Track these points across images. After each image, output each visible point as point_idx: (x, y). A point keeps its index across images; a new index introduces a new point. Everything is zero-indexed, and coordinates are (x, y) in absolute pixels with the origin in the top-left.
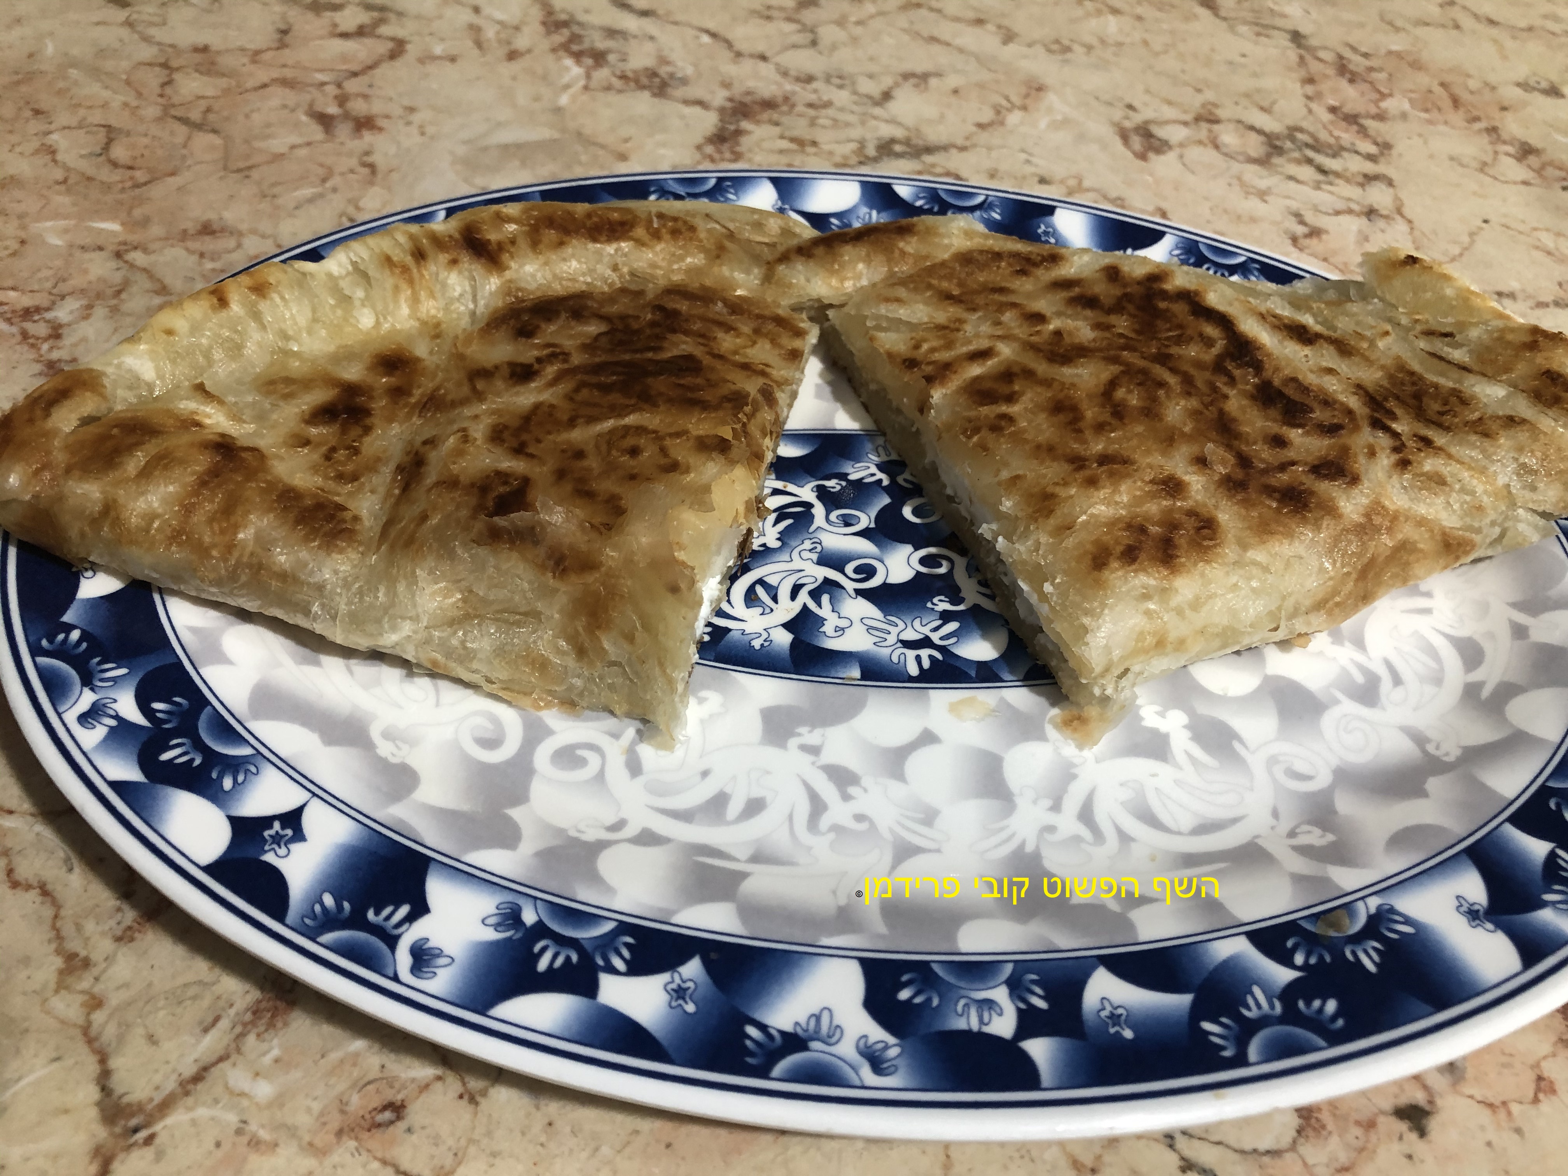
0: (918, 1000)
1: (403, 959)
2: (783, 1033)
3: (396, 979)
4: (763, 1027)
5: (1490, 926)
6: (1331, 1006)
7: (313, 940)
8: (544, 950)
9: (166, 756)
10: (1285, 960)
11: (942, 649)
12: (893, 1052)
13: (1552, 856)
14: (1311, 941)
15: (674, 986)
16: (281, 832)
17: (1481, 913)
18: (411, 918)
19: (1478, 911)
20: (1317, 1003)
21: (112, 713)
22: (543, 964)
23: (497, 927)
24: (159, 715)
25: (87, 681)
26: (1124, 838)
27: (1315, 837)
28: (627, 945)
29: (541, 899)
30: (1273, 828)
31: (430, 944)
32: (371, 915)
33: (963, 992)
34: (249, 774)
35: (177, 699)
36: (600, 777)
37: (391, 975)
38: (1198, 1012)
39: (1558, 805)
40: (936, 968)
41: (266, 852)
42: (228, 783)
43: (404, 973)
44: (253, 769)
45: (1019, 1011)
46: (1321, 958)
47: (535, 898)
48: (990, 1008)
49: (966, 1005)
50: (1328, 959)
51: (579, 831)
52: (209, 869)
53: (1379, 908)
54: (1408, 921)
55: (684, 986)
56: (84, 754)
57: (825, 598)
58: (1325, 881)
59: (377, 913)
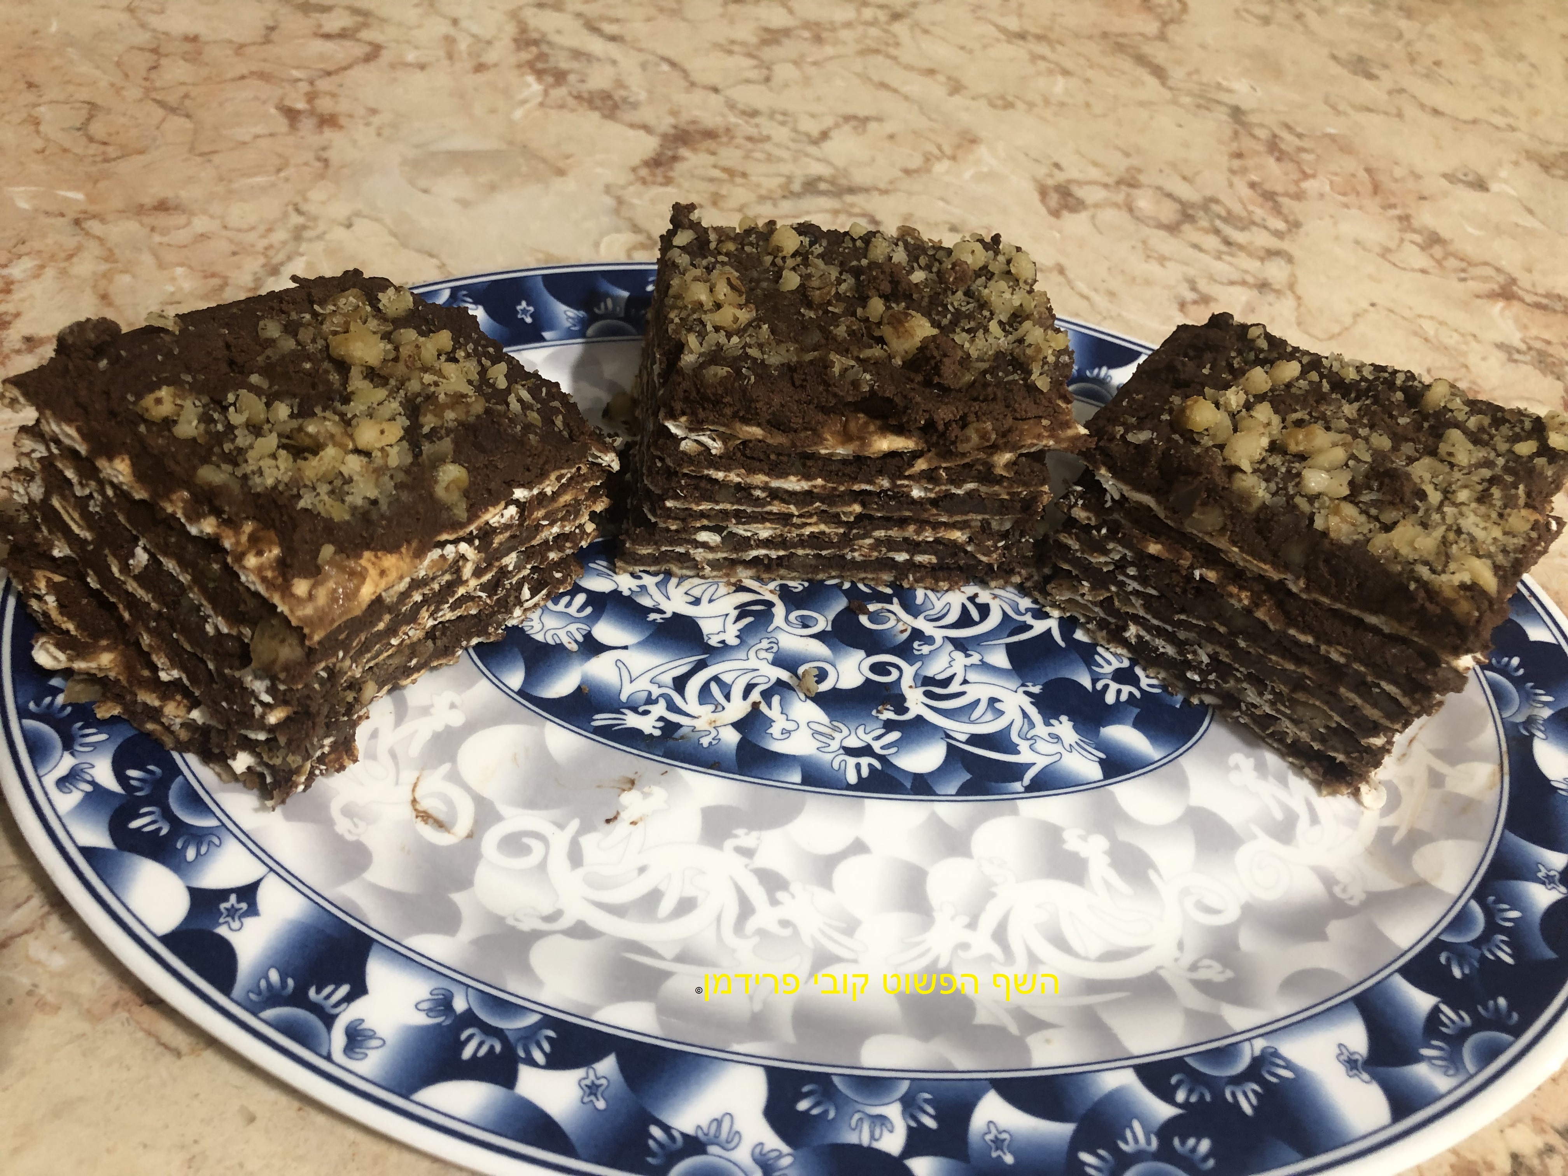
0: (815, 1112)
1: (338, 1038)
2: (685, 1136)
3: (328, 1058)
4: (666, 1129)
5: (1366, 1076)
6: (1205, 1145)
7: (255, 1014)
8: (470, 1038)
9: (135, 824)
10: (1167, 1096)
11: (882, 759)
12: (786, 1161)
13: (1436, 1010)
14: (1195, 1079)
15: (588, 1082)
16: (237, 906)
17: (1360, 1064)
18: (349, 998)
19: (1356, 1061)
20: (1191, 1142)
21: (89, 778)
22: (467, 1053)
23: (429, 1012)
24: (133, 782)
25: (68, 745)
26: (1034, 960)
27: (1214, 972)
28: (548, 1038)
29: (473, 988)
30: (1176, 960)
31: (364, 1026)
32: (312, 993)
33: (859, 1107)
34: (212, 847)
35: (151, 767)
36: (542, 866)
37: (325, 1053)
38: (1077, 1142)
39: (1448, 960)
40: (836, 1080)
41: (220, 924)
42: (191, 854)
43: (338, 1054)
44: (217, 841)
45: (910, 1129)
46: (1202, 1097)
47: (468, 986)
48: (883, 1124)
49: (861, 1119)
50: (1208, 1098)
51: (517, 920)
52: (165, 940)
53: (1263, 1051)
54: (1289, 1066)
55: (598, 1082)
56: (59, 818)
57: (776, 700)
58: (1217, 1019)
59: (318, 992)
